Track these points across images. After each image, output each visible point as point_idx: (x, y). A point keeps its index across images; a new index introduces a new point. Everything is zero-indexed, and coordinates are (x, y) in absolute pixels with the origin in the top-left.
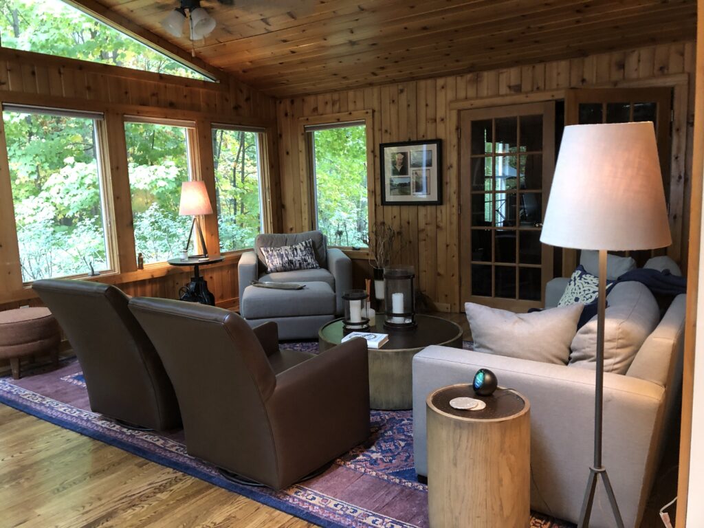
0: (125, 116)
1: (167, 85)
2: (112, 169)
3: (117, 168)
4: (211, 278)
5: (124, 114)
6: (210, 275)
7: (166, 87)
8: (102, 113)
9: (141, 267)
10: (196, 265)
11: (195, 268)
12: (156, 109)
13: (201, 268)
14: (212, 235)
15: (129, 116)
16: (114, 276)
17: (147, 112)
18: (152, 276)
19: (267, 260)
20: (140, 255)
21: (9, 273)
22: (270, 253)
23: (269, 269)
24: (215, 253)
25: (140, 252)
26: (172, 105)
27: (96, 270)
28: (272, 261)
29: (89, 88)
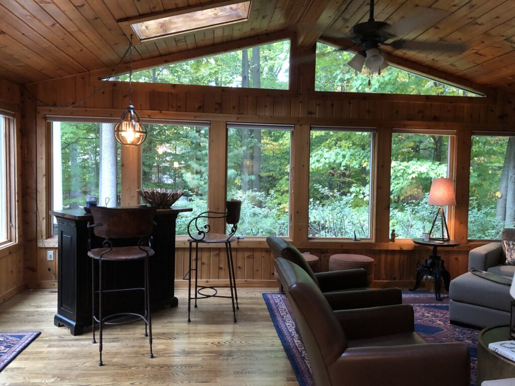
0: (394, 129)
1: (433, 103)
2: (378, 167)
3: (383, 166)
4: (457, 259)
5: (393, 128)
6: (455, 256)
7: (432, 105)
8: (376, 128)
9: (393, 240)
10: (436, 246)
11: (434, 248)
12: (421, 123)
13: (439, 249)
14: (461, 223)
15: (397, 129)
16: (370, 244)
17: (412, 125)
18: (401, 248)
19: (507, 252)
20: (394, 231)
21: (301, 230)
22: (511, 246)
23: (507, 262)
24: (463, 238)
25: (393, 229)
26: (436, 119)
27: (358, 236)
28: (511, 255)
29: (369, 112)
